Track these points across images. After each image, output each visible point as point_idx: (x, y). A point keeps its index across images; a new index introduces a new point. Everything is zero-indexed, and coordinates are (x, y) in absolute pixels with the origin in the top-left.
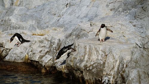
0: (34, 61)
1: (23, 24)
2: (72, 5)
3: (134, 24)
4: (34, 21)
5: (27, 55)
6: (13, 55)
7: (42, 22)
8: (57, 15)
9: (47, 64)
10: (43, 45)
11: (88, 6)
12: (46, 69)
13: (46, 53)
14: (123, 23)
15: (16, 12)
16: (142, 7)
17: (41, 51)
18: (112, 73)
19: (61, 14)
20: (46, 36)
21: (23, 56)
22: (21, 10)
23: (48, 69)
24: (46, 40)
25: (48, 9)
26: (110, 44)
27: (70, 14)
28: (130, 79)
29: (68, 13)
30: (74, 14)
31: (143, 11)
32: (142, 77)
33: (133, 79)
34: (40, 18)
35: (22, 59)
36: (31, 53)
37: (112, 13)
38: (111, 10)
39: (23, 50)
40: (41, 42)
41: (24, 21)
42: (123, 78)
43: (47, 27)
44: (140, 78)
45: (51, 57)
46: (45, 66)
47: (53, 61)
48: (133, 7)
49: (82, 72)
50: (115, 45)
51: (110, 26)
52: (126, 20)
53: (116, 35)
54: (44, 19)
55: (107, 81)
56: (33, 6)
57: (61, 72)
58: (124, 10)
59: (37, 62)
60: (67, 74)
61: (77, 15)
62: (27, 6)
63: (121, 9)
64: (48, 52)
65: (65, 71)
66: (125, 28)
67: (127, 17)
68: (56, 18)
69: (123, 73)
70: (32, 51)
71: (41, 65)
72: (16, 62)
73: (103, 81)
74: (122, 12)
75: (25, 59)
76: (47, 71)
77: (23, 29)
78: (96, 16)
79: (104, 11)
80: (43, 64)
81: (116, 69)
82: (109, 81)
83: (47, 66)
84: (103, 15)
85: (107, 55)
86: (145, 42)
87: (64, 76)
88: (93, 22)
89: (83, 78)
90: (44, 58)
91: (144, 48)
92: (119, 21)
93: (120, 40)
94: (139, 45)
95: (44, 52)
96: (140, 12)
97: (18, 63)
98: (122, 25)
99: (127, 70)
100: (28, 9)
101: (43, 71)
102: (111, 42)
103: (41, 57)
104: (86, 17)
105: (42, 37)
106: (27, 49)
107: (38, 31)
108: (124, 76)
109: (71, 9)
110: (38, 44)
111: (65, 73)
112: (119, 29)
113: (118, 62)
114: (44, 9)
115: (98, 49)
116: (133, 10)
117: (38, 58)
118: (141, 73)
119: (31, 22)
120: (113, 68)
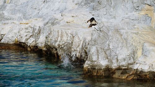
0: (22, 42)
1: (13, 16)
2: (48, 2)
3: (93, 14)
4: (21, 14)
5: (16, 38)
6: (6, 39)
7: (27, 15)
8: (37, 9)
9: (31, 44)
10: (28, 31)
11: (59, 2)
12: (30, 48)
13: (30, 37)
14: (85, 13)
15: (7, 8)
16: (98, 2)
17: (26, 36)
18: (78, 49)
19: (40, 8)
20: (30, 24)
21: (13, 39)
22: (11, 6)
23: (32, 48)
24: (30, 27)
25: (30, 5)
26: (76, 29)
27: (47, 8)
28: (91, 53)
29: (45, 7)
30: (49, 8)
31: (99, 4)
32: (100, 52)
33: (93, 53)
34: (25, 12)
35: (13, 41)
36: (19, 37)
37: (77, 6)
38: (76, 4)
39: (13, 35)
40: (27, 29)
41: (14, 14)
42: (86, 53)
43: (31, 18)
44: (98, 52)
45: (34, 39)
46: (29, 46)
47: (36, 42)
48: (91, 2)
49: (56, 49)
50: (80, 29)
51: (75, 15)
52: (87, 11)
53: (80, 22)
54: (28, 12)
55: (74, 56)
56: (20, 3)
57: (41, 50)
58: (85, 4)
59: (24, 43)
60: (46, 51)
61: (52, 9)
62: (16, 3)
63: (83, 4)
64: (31, 35)
65: (45, 49)
66: (87, 17)
67: (88, 9)
68: (37, 11)
69: (86, 49)
70: (20, 36)
71: (27, 45)
72: (9, 44)
73: (72, 55)
74: (84, 5)
75: (15, 41)
76: (32, 49)
77: (13, 20)
78: (66, 9)
79: (71, 5)
80: (29, 45)
81: (81, 46)
82: (76, 55)
83: (31, 46)
84: (71, 8)
85: (74, 37)
86: (101, 27)
87: (44, 52)
88: (63, 13)
89: (57, 53)
90: (29, 40)
91: (100, 30)
92: (82, 12)
93: (83, 25)
94: (97, 28)
95: (28, 36)
96: (97, 5)
97: (10, 44)
98: (84, 15)
99: (88, 47)
100: (17, 6)
101: (29, 49)
102: (77, 27)
103: (27, 39)
104: (58, 10)
105: (27, 25)
106: (16, 34)
107: (24, 21)
108: (87, 51)
109: (47, 5)
110: (24, 31)
111: (44, 50)
112: (82, 18)
113: (82, 41)
114: (28, 5)
115: (67, 33)
116: (92, 4)
117: (24, 41)
118: (98, 49)
119: (19, 15)
120: (79, 46)
